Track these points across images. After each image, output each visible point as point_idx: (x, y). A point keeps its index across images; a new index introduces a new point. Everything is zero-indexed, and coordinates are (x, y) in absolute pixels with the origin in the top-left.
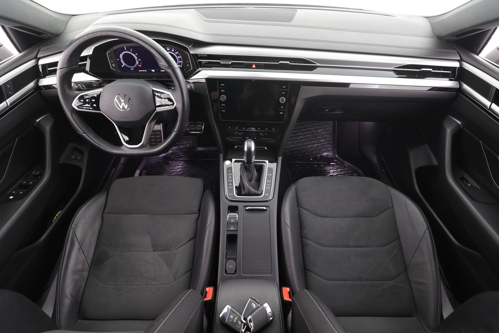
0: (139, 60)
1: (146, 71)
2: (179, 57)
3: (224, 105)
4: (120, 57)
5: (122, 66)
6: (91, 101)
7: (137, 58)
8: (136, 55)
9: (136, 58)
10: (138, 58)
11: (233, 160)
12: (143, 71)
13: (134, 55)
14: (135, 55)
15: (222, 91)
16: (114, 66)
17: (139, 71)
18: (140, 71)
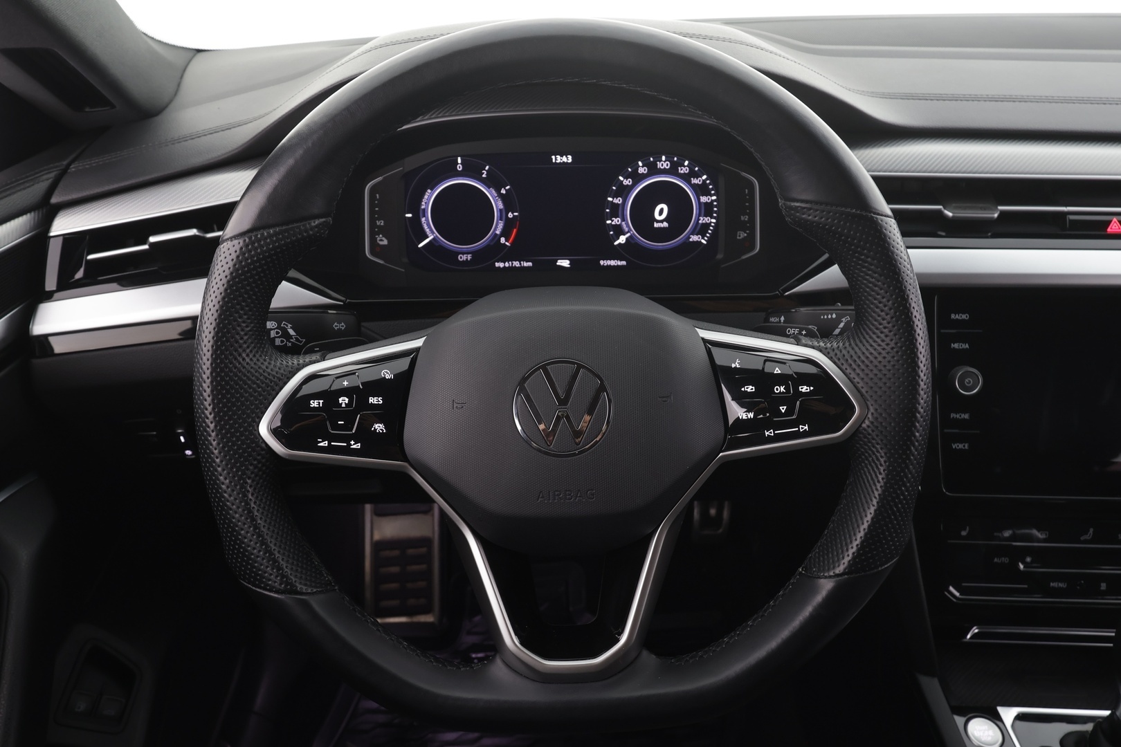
0: (510, 215)
1: (530, 264)
2: (704, 199)
3: (966, 416)
4: (420, 204)
5: (421, 245)
6: (363, 404)
7: (501, 206)
8: (503, 191)
9: (497, 205)
10: (508, 206)
11: (1008, 714)
12: (516, 264)
13: (490, 194)
14: (498, 191)
15: (956, 346)
16: (385, 242)
17: (497, 265)
18: (501, 265)
